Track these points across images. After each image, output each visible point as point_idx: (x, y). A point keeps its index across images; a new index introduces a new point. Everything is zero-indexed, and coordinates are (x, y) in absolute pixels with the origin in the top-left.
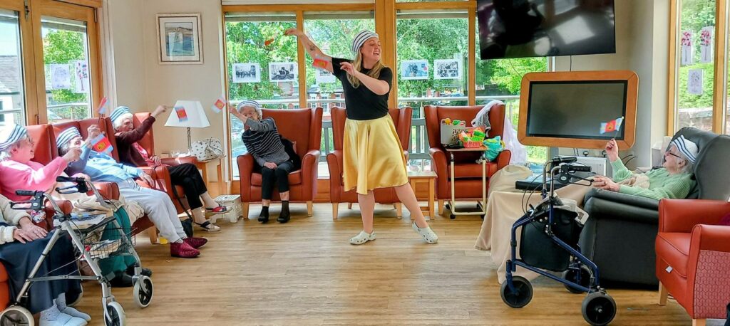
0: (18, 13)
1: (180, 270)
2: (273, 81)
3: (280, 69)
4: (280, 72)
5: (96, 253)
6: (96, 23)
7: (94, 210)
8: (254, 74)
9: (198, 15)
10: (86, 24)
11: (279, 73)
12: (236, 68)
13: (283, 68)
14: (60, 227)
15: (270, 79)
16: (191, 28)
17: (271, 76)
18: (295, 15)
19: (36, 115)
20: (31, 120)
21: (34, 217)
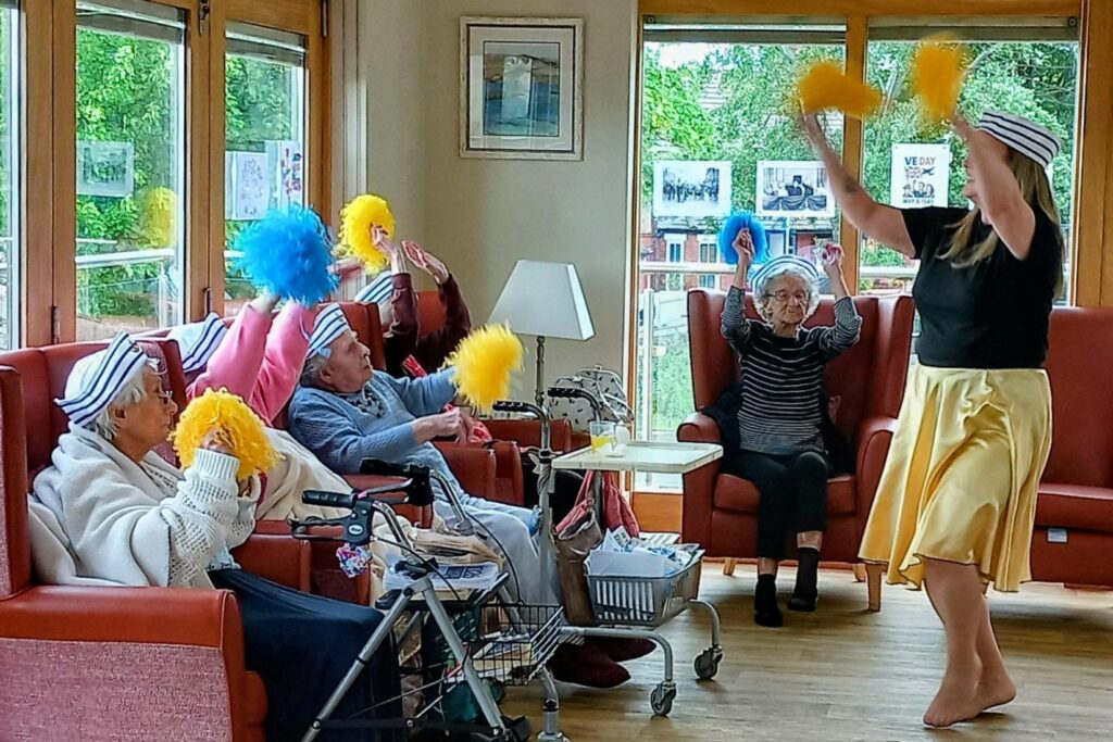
0: (184, 15)
1: (594, 731)
2: (768, 213)
3: (790, 181)
4: (787, 187)
5: (489, 665)
6: (325, 40)
7: (465, 553)
8: (714, 192)
9: (577, 22)
10: (304, 42)
11: (783, 193)
12: (665, 172)
13: (798, 178)
14: (409, 592)
15: (759, 206)
16: (553, 57)
17: (761, 198)
18: (843, 28)
19: (204, 290)
20: (196, 302)
21: (344, 562)
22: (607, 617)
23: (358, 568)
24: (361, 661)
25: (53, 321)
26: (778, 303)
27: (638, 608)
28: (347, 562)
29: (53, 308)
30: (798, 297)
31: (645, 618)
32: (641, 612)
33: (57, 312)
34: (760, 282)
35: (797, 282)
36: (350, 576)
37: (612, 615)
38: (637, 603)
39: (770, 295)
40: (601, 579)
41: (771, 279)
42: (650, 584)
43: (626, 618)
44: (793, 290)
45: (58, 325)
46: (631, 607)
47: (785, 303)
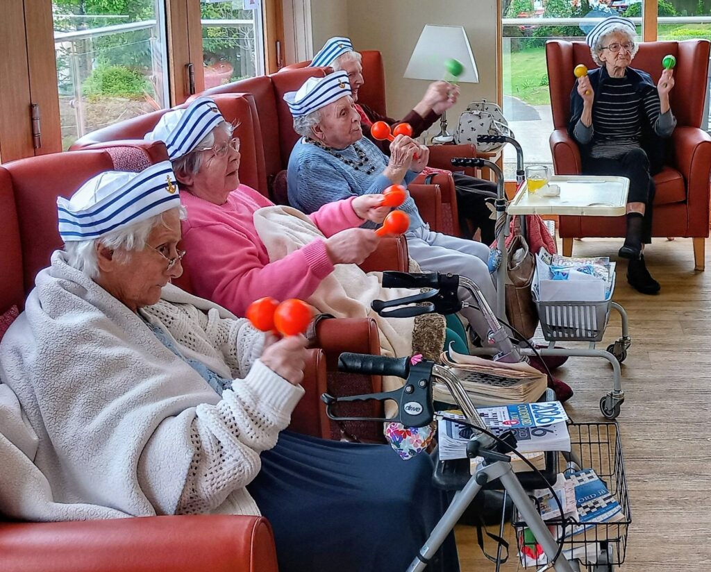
19: (186, 66)
20: (180, 76)
21: (397, 444)
22: (555, 336)
23: (415, 449)
24: (424, 560)
25: (32, 120)
26: (611, 53)
27: (583, 327)
28: (401, 444)
29: (31, 107)
30: (626, 47)
31: (590, 335)
32: (586, 330)
33: (37, 110)
34: (595, 38)
35: (623, 37)
36: (406, 458)
37: (560, 333)
38: (583, 323)
39: (603, 48)
40: (550, 304)
41: (605, 36)
42: (594, 307)
43: (572, 335)
44: (622, 42)
45: (38, 124)
46: (577, 327)
47: (617, 53)
